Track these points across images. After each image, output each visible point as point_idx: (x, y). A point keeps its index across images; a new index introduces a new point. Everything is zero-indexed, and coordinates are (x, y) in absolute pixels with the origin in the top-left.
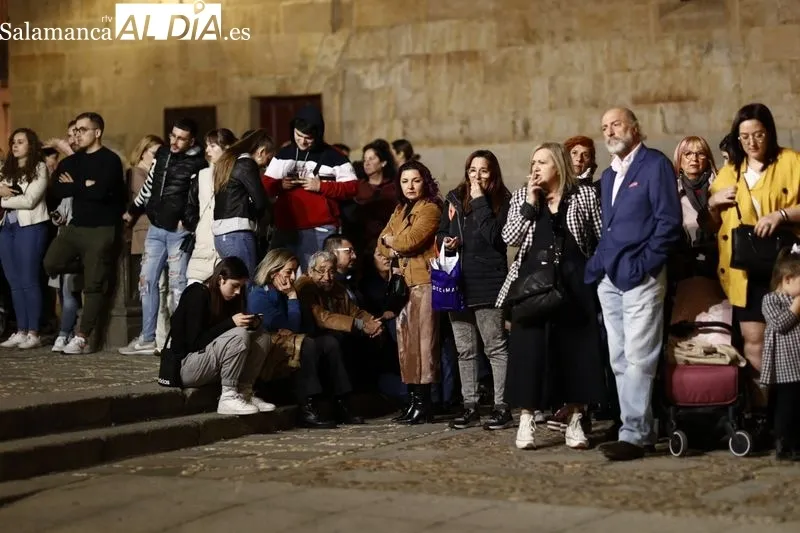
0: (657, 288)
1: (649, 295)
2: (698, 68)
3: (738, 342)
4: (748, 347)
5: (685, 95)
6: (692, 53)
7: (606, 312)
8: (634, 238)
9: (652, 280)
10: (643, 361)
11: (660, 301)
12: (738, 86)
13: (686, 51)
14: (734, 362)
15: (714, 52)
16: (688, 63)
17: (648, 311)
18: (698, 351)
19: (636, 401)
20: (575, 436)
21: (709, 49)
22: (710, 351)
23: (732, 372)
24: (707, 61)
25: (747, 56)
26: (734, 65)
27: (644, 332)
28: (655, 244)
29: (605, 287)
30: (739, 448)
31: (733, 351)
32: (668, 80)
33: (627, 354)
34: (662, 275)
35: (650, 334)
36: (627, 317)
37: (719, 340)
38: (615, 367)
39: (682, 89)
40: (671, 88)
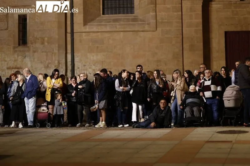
0: (35, 98)
1: (33, 100)
2: (23, 61)
3: (48, 109)
4: (50, 110)
5: (19, 67)
6: (21, 57)
7: (26, 103)
8: (30, 90)
9: (34, 97)
10: (32, 111)
11: (35, 101)
12: (32, 66)
13: (20, 57)
14: (48, 112)
15: (26, 58)
16: (20, 60)
17: (33, 103)
18: (41, 110)
19: (31, 118)
20: (21, 126)
21: (25, 57)
22: (43, 110)
23: (47, 114)
24: (25, 60)
25: (34, 59)
26: (31, 61)
27: (32, 106)
28: (34, 91)
29: (26, 99)
30: (48, 126)
31: (47, 110)
32: (15, 64)
33: (30, 110)
34: (36, 96)
35: (34, 107)
36: (29, 104)
37: (45, 108)
38: (27, 113)
39: (19, 66)
40: (16, 66)
